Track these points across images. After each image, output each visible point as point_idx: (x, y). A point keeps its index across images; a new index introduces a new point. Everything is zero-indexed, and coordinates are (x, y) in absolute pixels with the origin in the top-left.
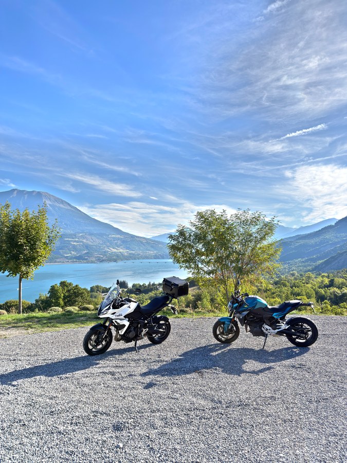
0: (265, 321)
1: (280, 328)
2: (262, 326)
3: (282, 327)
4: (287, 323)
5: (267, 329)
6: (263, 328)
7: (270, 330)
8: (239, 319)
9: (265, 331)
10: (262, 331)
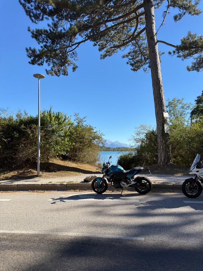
0: (123, 179)
1: (131, 183)
2: (120, 182)
3: (132, 183)
4: (135, 181)
5: (123, 184)
6: (121, 184)
7: (125, 184)
8: (107, 179)
9: (122, 185)
10: (121, 185)
